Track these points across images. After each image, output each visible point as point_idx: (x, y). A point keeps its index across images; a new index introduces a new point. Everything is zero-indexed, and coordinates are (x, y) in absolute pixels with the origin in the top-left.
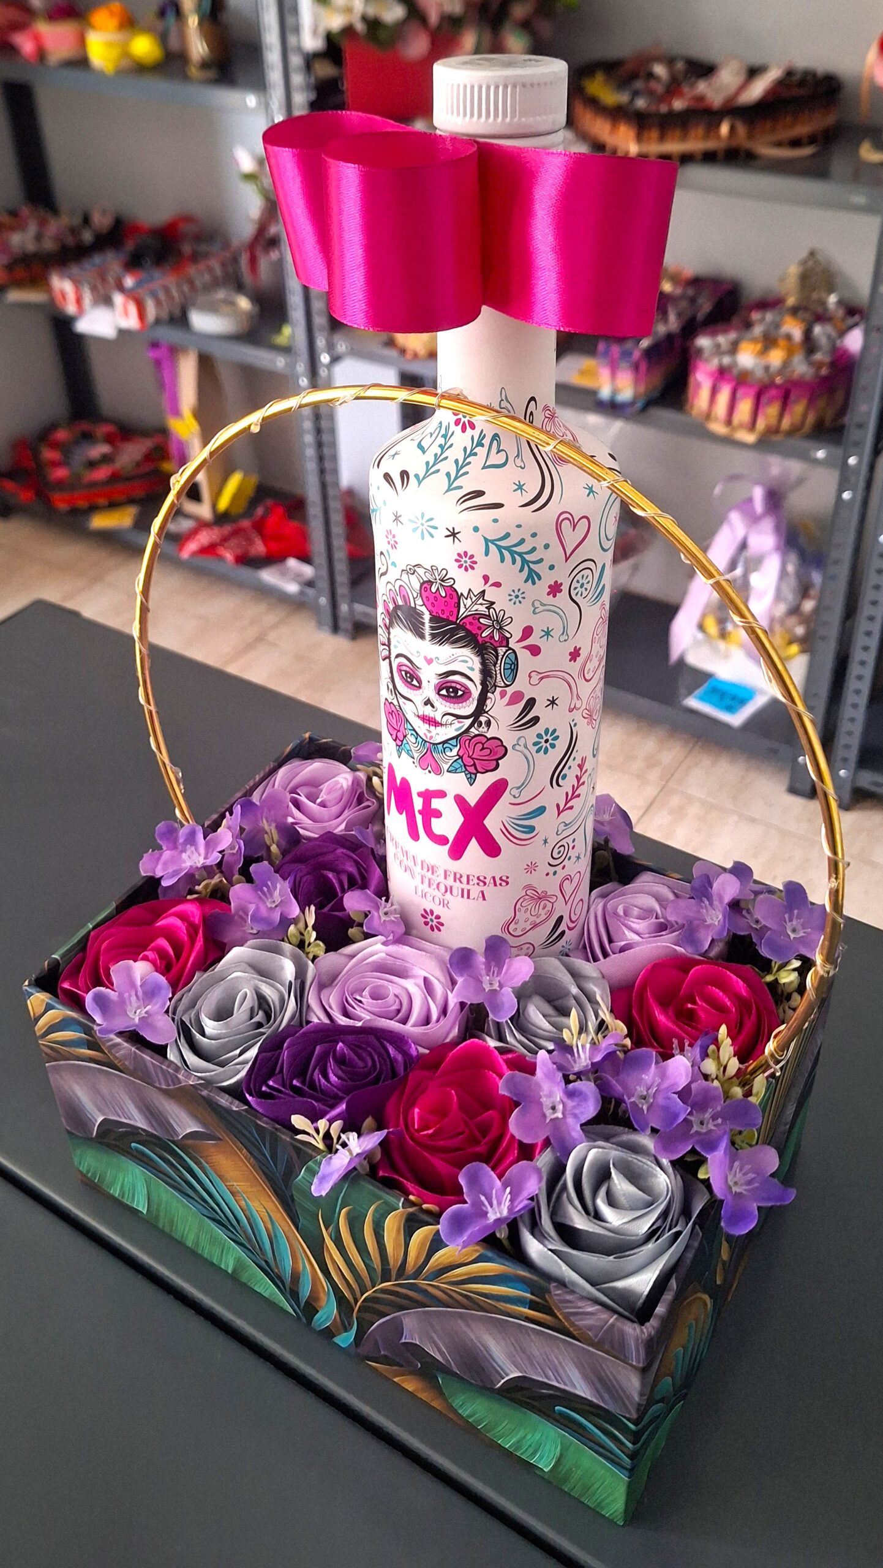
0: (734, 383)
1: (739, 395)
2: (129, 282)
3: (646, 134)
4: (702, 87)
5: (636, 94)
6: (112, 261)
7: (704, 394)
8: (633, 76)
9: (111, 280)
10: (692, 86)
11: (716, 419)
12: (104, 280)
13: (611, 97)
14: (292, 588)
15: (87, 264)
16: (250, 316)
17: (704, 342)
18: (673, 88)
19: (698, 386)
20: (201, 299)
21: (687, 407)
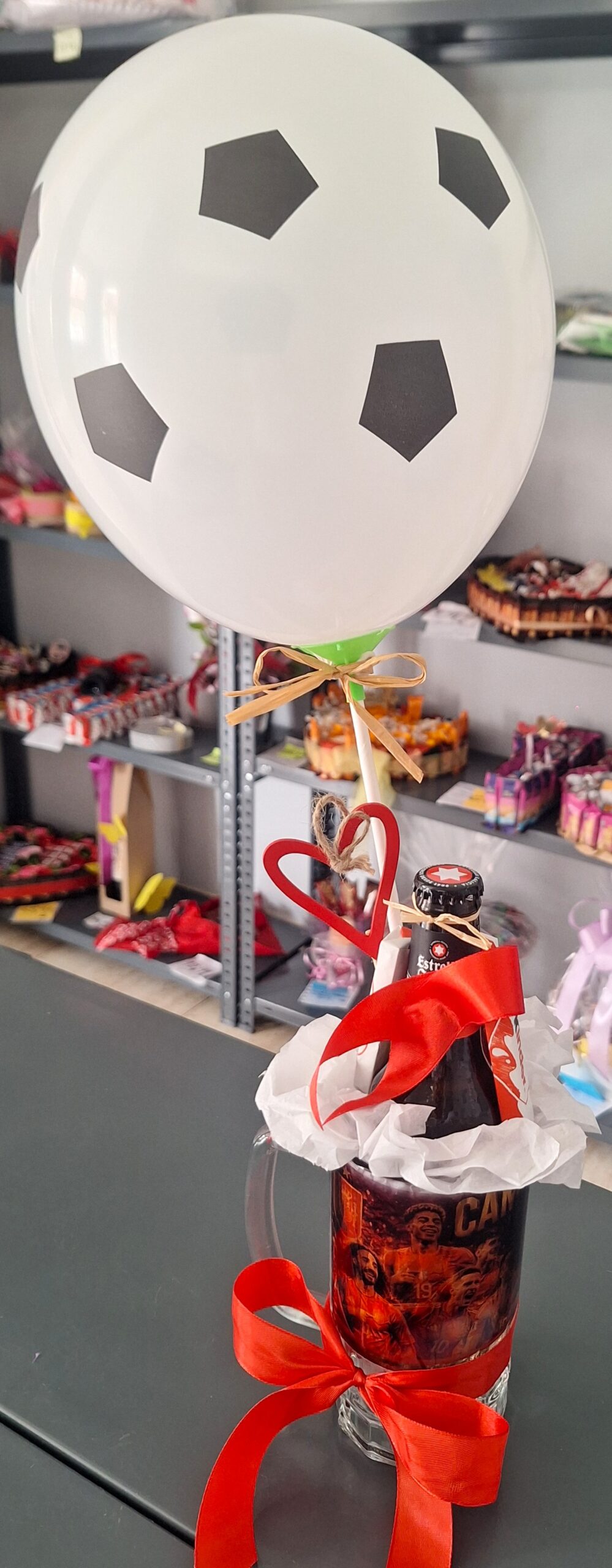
0: (599, 813)
1: (603, 822)
2: (78, 705)
3: (527, 614)
4: (573, 581)
5: (520, 583)
6: (65, 687)
7: (574, 821)
8: (520, 570)
9: (62, 702)
10: (565, 580)
11: (584, 843)
12: (56, 703)
13: (500, 584)
14: (200, 981)
15: (41, 688)
16: (185, 739)
17: (573, 779)
18: (550, 581)
19: (569, 813)
20: (142, 722)
21: (560, 832)
